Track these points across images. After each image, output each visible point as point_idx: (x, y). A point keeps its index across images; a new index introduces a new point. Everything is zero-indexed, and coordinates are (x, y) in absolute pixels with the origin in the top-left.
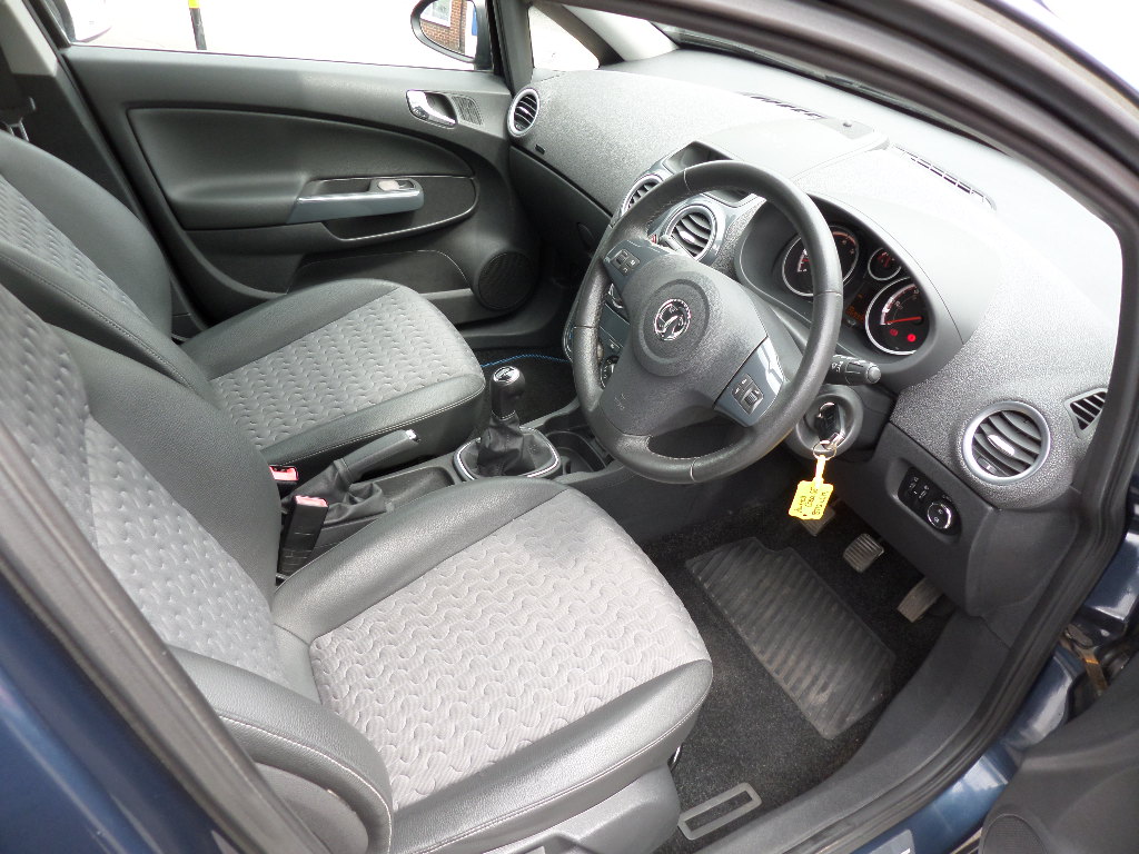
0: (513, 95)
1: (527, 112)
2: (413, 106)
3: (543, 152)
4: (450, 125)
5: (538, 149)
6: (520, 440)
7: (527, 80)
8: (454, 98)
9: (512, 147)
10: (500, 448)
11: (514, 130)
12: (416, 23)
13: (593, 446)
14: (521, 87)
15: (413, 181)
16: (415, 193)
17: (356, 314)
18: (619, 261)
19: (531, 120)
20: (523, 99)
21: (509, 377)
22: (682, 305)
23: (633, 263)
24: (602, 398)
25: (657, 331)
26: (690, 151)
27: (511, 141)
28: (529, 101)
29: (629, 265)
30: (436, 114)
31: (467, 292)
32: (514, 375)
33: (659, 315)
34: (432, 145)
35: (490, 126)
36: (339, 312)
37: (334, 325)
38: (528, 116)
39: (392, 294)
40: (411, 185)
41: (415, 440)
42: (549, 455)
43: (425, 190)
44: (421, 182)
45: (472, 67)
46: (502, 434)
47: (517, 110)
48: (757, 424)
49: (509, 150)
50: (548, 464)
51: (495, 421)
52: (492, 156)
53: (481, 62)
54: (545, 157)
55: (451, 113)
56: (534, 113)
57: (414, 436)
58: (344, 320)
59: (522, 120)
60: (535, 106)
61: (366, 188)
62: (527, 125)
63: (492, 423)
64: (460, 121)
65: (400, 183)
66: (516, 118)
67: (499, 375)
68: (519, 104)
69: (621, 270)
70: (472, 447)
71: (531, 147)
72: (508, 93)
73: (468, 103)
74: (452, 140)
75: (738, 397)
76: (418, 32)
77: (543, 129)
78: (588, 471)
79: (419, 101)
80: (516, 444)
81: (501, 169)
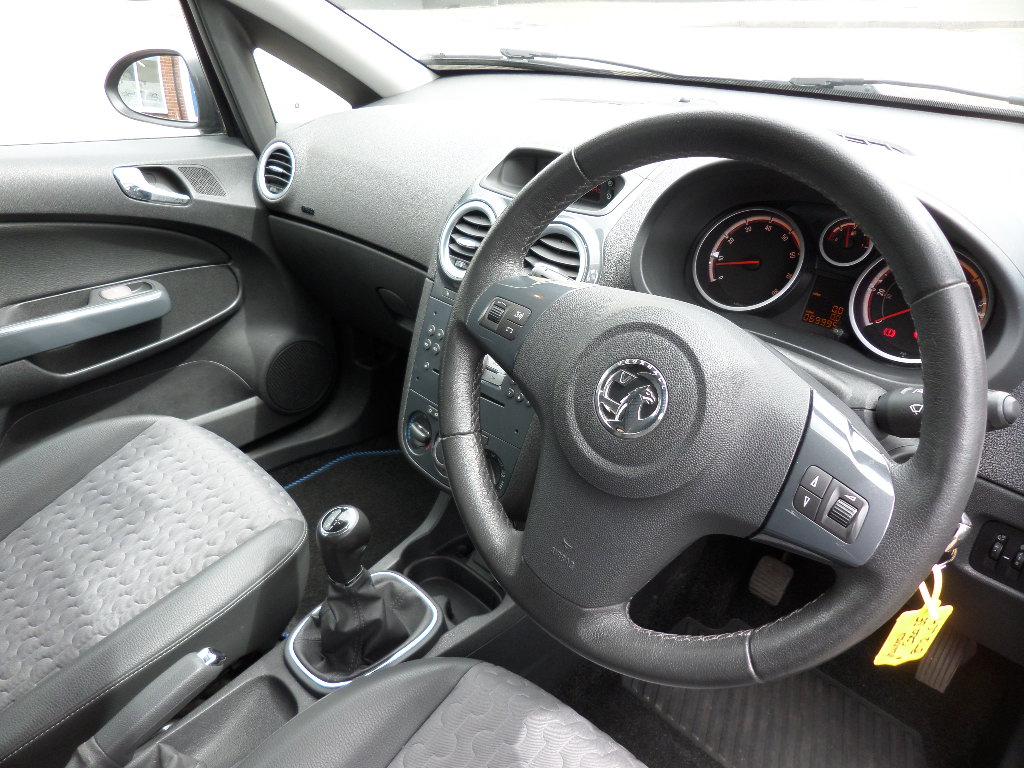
0: (258, 154)
1: (280, 170)
2: (127, 188)
3: (311, 212)
4: (182, 203)
5: (305, 210)
6: (378, 606)
7: (270, 135)
8: (181, 169)
9: (272, 217)
10: (352, 624)
11: (269, 195)
12: (113, 96)
13: (471, 566)
14: (266, 143)
15: (149, 281)
16: (156, 295)
17: (100, 471)
18: (492, 317)
19: (288, 178)
20: (272, 156)
21: (344, 524)
22: (644, 368)
23: (519, 315)
24: (525, 547)
25: (606, 421)
26: (510, 164)
27: (268, 210)
28: (281, 157)
29: (515, 322)
30: (161, 191)
31: (251, 402)
32: (351, 517)
33: (603, 390)
34: (165, 232)
35: (237, 195)
36: (75, 473)
37: (70, 494)
38: (282, 175)
39: (149, 431)
40: (149, 287)
41: (216, 663)
42: (422, 608)
43: (169, 290)
44: (163, 281)
45: (198, 132)
46: (351, 604)
47: (268, 171)
48: (873, 560)
49: (268, 220)
50: (425, 622)
51: (336, 589)
52: (246, 232)
53: (208, 125)
54: (316, 218)
55: (180, 187)
56: (289, 169)
57: (213, 657)
58: (84, 484)
59: (276, 181)
60: (288, 161)
61: (85, 302)
62: (284, 185)
63: (332, 593)
64: (196, 195)
65: (133, 287)
66: (268, 181)
67: (328, 524)
68: (268, 163)
69: (501, 332)
70: (307, 628)
71: (295, 210)
72: (250, 154)
73: (202, 174)
74: (191, 221)
75: (813, 512)
76: (119, 105)
77: (305, 186)
78: (481, 612)
79: (134, 180)
80: (374, 613)
81: (263, 245)
